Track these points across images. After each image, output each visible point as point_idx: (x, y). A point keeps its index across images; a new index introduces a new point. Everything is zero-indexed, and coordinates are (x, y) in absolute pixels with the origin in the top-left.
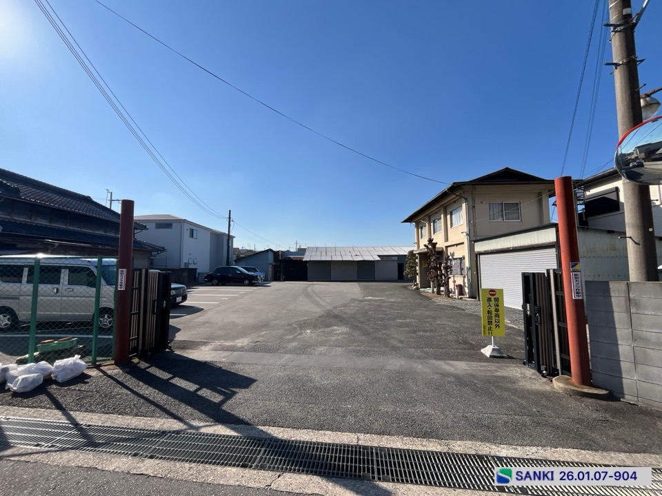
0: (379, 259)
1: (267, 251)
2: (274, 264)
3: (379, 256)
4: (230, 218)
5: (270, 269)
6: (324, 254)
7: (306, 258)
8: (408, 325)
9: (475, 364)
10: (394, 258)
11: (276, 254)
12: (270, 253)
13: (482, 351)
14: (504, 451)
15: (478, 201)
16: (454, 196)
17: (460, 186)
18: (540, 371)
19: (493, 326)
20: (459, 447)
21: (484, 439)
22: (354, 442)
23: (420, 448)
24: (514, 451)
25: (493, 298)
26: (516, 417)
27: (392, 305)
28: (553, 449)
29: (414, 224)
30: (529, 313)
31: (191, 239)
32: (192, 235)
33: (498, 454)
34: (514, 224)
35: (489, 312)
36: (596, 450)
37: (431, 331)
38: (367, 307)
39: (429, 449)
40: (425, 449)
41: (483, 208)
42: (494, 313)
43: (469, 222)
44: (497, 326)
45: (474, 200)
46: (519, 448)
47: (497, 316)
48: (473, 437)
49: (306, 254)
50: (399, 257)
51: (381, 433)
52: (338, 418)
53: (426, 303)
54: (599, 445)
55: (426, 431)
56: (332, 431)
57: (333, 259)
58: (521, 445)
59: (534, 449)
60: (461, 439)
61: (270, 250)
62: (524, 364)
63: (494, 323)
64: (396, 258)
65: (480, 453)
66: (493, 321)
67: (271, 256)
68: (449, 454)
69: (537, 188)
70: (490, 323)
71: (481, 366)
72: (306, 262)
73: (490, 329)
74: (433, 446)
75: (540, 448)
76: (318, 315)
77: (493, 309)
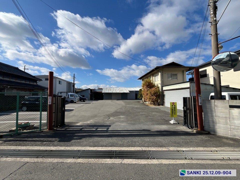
0: (129, 92)
1: (88, 89)
2: (91, 94)
3: (129, 91)
4: (74, 77)
5: (89, 96)
6: (109, 90)
7: (103, 92)
8: (144, 115)
9: (169, 126)
10: (134, 92)
11: (91, 90)
12: (89, 90)
13: (170, 122)
14: (184, 149)
15: (164, 73)
16: (156, 71)
17: (158, 68)
18: (189, 127)
19: (174, 114)
20: (171, 149)
21: (178, 147)
22: (141, 150)
23: (161, 150)
24: (187, 149)
25: (173, 105)
26: (185, 140)
27: (137, 108)
28: (197, 148)
29: (142, 80)
30: (185, 110)
31: (59, 84)
32: (60, 83)
33: (183, 150)
34: (175, 81)
35: (172, 110)
36: (208, 147)
37: (152, 116)
38: (129, 109)
39: (163, 150)
40: (162, 150)
41: (165, 75)
42: (174, 110)
43: (161, 80)
44: (175, 114)
45: (163, 73)
46: (188, 148)
47: (175, 111)
48: (175, 146)
49: (103, 90)
50: (136, 91)
51: (148, 147)
52: (134, 143)
53: (147, 107)
54: (208, 146)
55: (161, 145)
56: (133, 147)
57: (113, 92)
58: (188, 147)
59: (192, 148)
60: (171, 147)
61: (89, 89)
62: (183, 125)
63: (174, 113)
64: (135, 92)
65: (178, 150)
66: (174, 112)
67: (89, 91)
68: (169, 151)
69: (183, 69)
70: (173, 113)
71: (171, 127)
72: (103, 93)
73: (173, 115)
74: (164, 149)
75: (193, 148)
76: (113, 112)
77: (174, 109)
